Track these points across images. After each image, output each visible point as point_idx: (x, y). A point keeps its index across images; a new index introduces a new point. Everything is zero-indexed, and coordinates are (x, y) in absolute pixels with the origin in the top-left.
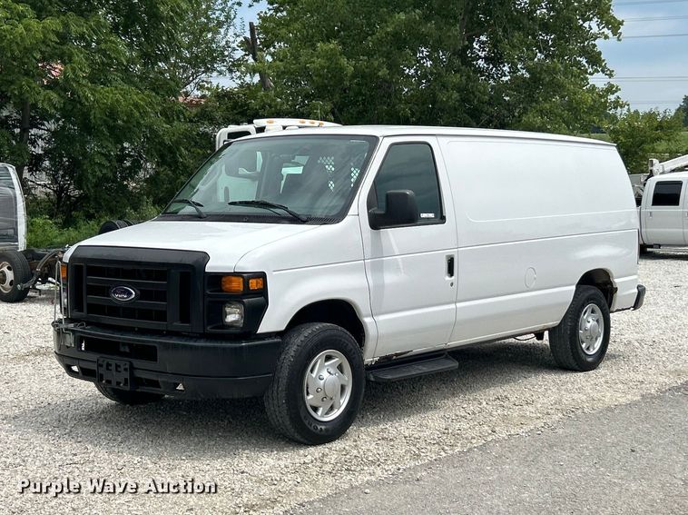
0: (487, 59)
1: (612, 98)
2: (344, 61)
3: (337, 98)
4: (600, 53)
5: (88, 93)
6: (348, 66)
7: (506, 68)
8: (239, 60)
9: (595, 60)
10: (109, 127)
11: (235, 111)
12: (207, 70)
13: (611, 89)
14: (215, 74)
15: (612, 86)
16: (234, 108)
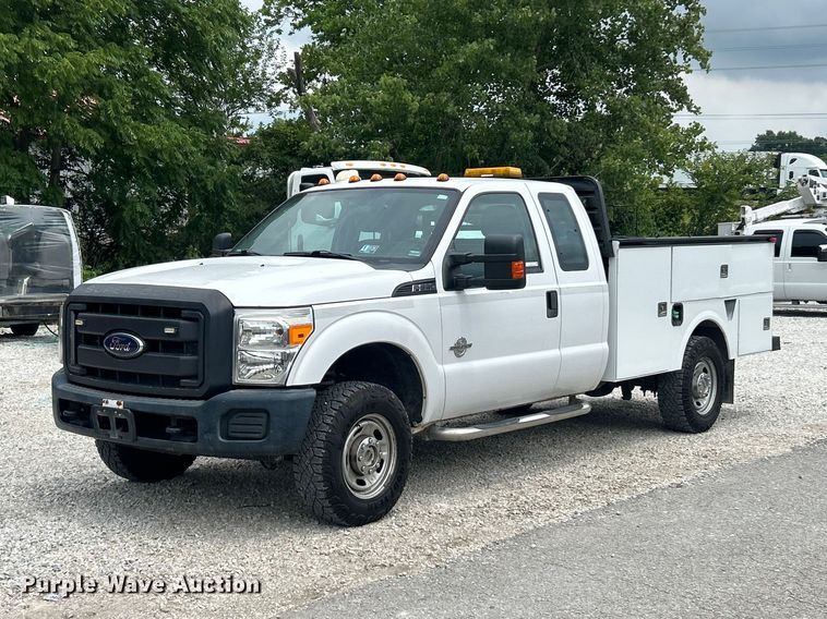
0: (559, 95)
1: (699, 138)
2: (408, 96)
3: (398, 137)
4: (686, 88)
5: (131, 132)
6: (413, 101)
7: (581, 105)
8: (278, 94)
9: (681, 96)
10: (151, 168)
11: (284, 152)
12: (244, 106)
13: (697, 130)
14: (251, 110)
15: (697, 125)
16: (281, 148)
